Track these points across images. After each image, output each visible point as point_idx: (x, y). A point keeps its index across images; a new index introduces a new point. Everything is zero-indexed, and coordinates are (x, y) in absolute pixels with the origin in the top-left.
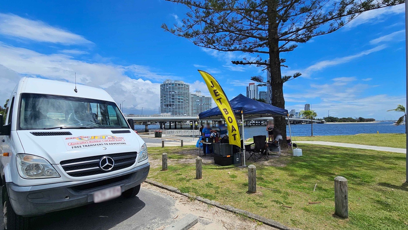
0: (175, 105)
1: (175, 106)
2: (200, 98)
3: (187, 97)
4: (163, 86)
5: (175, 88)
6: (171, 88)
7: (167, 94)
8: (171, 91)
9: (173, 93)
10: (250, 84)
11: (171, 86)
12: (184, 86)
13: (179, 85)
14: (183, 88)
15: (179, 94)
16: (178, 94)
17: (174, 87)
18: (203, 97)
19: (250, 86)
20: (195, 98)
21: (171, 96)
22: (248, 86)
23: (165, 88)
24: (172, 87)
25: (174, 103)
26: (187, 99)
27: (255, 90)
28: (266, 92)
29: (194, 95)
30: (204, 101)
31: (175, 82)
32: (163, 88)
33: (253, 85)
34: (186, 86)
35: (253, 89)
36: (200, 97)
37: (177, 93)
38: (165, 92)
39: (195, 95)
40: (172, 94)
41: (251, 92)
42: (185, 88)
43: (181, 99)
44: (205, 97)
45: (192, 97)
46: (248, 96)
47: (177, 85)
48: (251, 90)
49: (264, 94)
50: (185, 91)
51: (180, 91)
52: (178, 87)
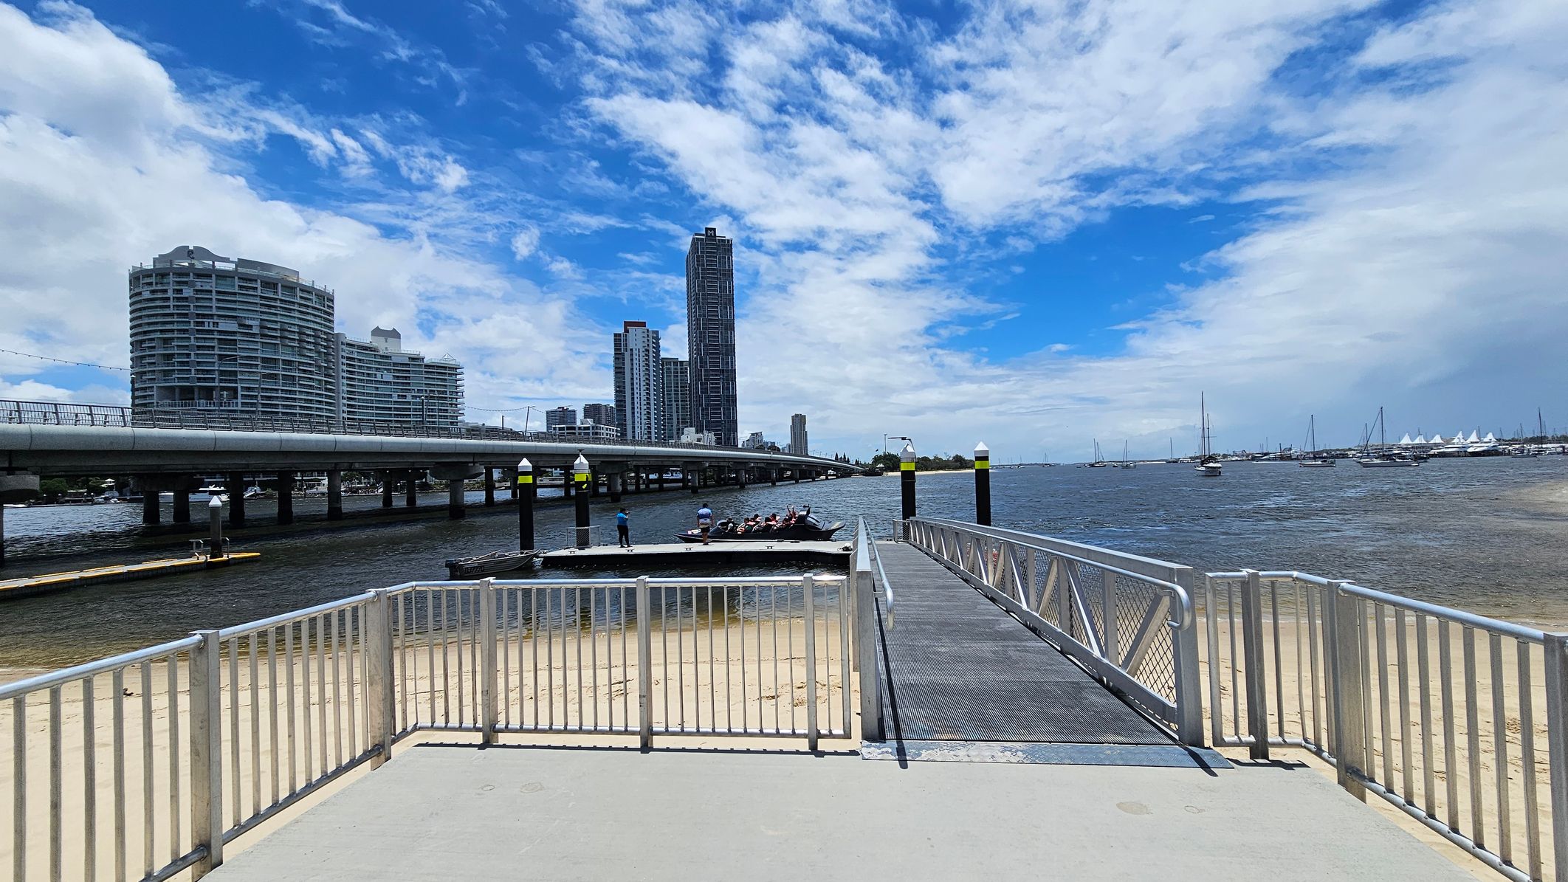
0: (240, 393)
1: (240, 400)
2: (395, 364)
3: (319, 353)
4: (153, 280)
5: (237, 298)
6: (214, 296)
7: (185, 331)
8: (214, 312)
9: (225, 325)
10: (627, 324)
11: (211, 285)
12: (299, 294)
13: (270, 285)
14: (296, 307)
15: (266, 332)
16: (263, 336)
17: (235, 294)
18: (413, 359)
19: (626, 331)
20: (370, 362)
21: (215, 343)
22: (621, 331)
23: (170, 294)
24: (218, 292)
25: (233, 381)
26: (320, 367)
27: (647, 350)
28: (682, 362)
29: (365, 349)
30: (418, 382)
31: (242, 270)
32: (153, 292)
33: (640, 330)
34: (313, 297)
35: (640, 346)
36: (394, 360)
37: (256, 330)
38: (172, 315)
39: (370, 349)
40: (221, 332)
41: (632, 355)
42: (308, 306)
43: (283, 360)
44: (426, 361)
45: (349, 358)
46: (619, 371)
47: (258, 285)
48: (632, 350)
49: (676, 369)
50: (308, 321)
51: (276, 322)
52: (261, 297)
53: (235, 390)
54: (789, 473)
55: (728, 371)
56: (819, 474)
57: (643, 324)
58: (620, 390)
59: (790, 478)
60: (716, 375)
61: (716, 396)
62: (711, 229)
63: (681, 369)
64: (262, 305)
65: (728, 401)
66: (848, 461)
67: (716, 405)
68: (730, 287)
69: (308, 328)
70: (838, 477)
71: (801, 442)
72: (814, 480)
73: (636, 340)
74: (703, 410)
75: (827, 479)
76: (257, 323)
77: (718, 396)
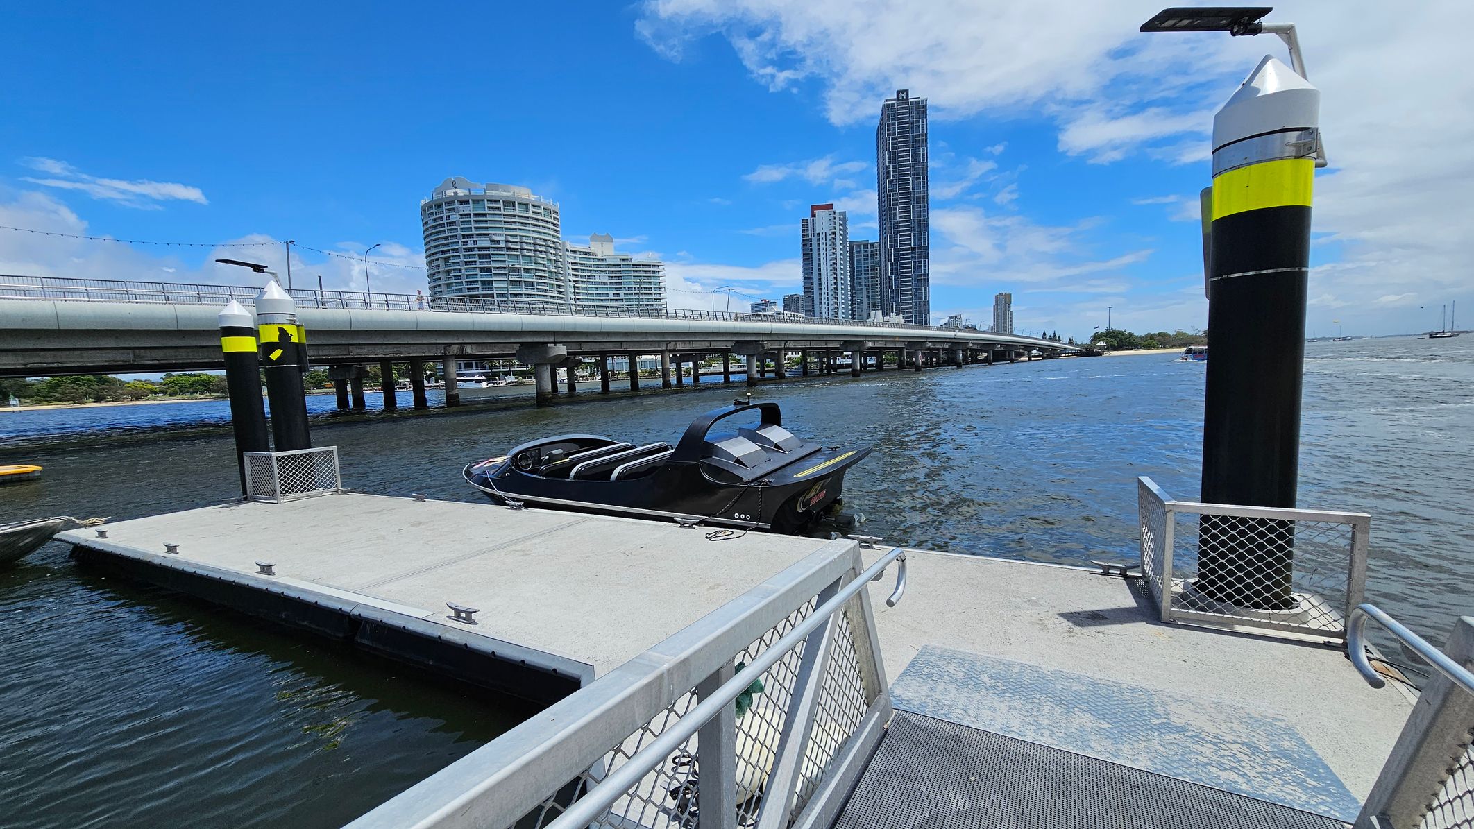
2: (609, 266)
3: (550, 260)
4: (434, 210)
5: (489, 218)
6: (473, 218)
7: (456, 250)
8: (474, 232)
9: (483, 242)
10: (814, 208)
11: (470, 209)
12: (531, 209)
13: (510, 204)
14: (530, 221)
15: (510, 245)
16: (508, 249)
17: (485, 215)
18: (623, 260)
19: (814, 215)
20: (590, 265)
21: (476, 259)
22: (809, 217)
23: (445, 221)
24: (475, 215)
25: (492, 289)
26: (551, 272)
27: (834, 233)
28: (872, 245)
29: (585, 253)
30: (629, 280)
31: (489, 193)
32: (435, 220)
33: (826, 212)
34: (542, 211)
35: (826, 230)
36: (608, 263)
37: (502, 245)
38: (446, 238)
39: (589, 254)
40: (479, 249)
41: (819, 240)
42: (538, 220)
43: (524, 269)
44: (634, 262)
45: (573, 263)
46: (807, 258)
47: (501, 205)
48: (818, 234)
49: (866, 252)
50: (539, 232)
51: (516, 236)
52: (505, 215)
53: (492, 296)
54: (985, 355)
55: (920, 248)
56: (1020, 355)
57: (830, 206)
58: (808, 278)
59: (986, 360)
60: (907, 254)
61: (906, 277)
62: (903, 92)
63: (872, 251)
64: (505, 222)
65: (919, 281)
66: (1059, 340)
67: (906, 286)
68: (923, 155)
69: (540, 239)
70: (1044, 358)
71: (1005, 322)
72: (1012, 361)
73: (822, 223)
74: (892, 292)
75: (1030, 360)
76: (503, 238)
77: (909, 276)
